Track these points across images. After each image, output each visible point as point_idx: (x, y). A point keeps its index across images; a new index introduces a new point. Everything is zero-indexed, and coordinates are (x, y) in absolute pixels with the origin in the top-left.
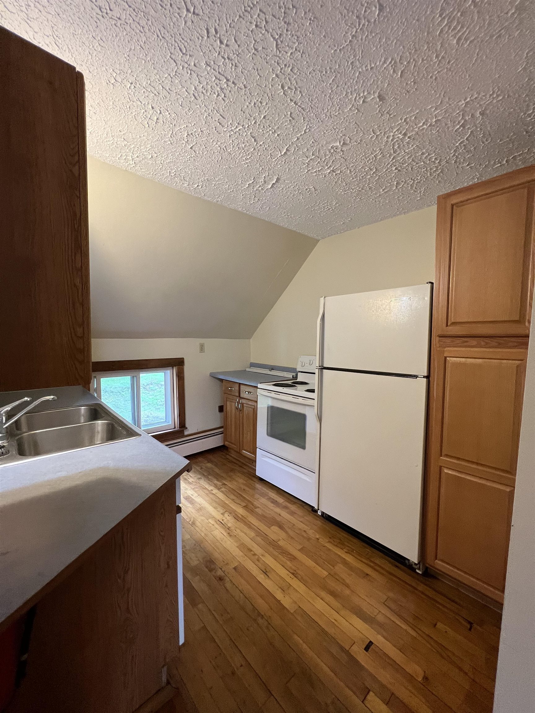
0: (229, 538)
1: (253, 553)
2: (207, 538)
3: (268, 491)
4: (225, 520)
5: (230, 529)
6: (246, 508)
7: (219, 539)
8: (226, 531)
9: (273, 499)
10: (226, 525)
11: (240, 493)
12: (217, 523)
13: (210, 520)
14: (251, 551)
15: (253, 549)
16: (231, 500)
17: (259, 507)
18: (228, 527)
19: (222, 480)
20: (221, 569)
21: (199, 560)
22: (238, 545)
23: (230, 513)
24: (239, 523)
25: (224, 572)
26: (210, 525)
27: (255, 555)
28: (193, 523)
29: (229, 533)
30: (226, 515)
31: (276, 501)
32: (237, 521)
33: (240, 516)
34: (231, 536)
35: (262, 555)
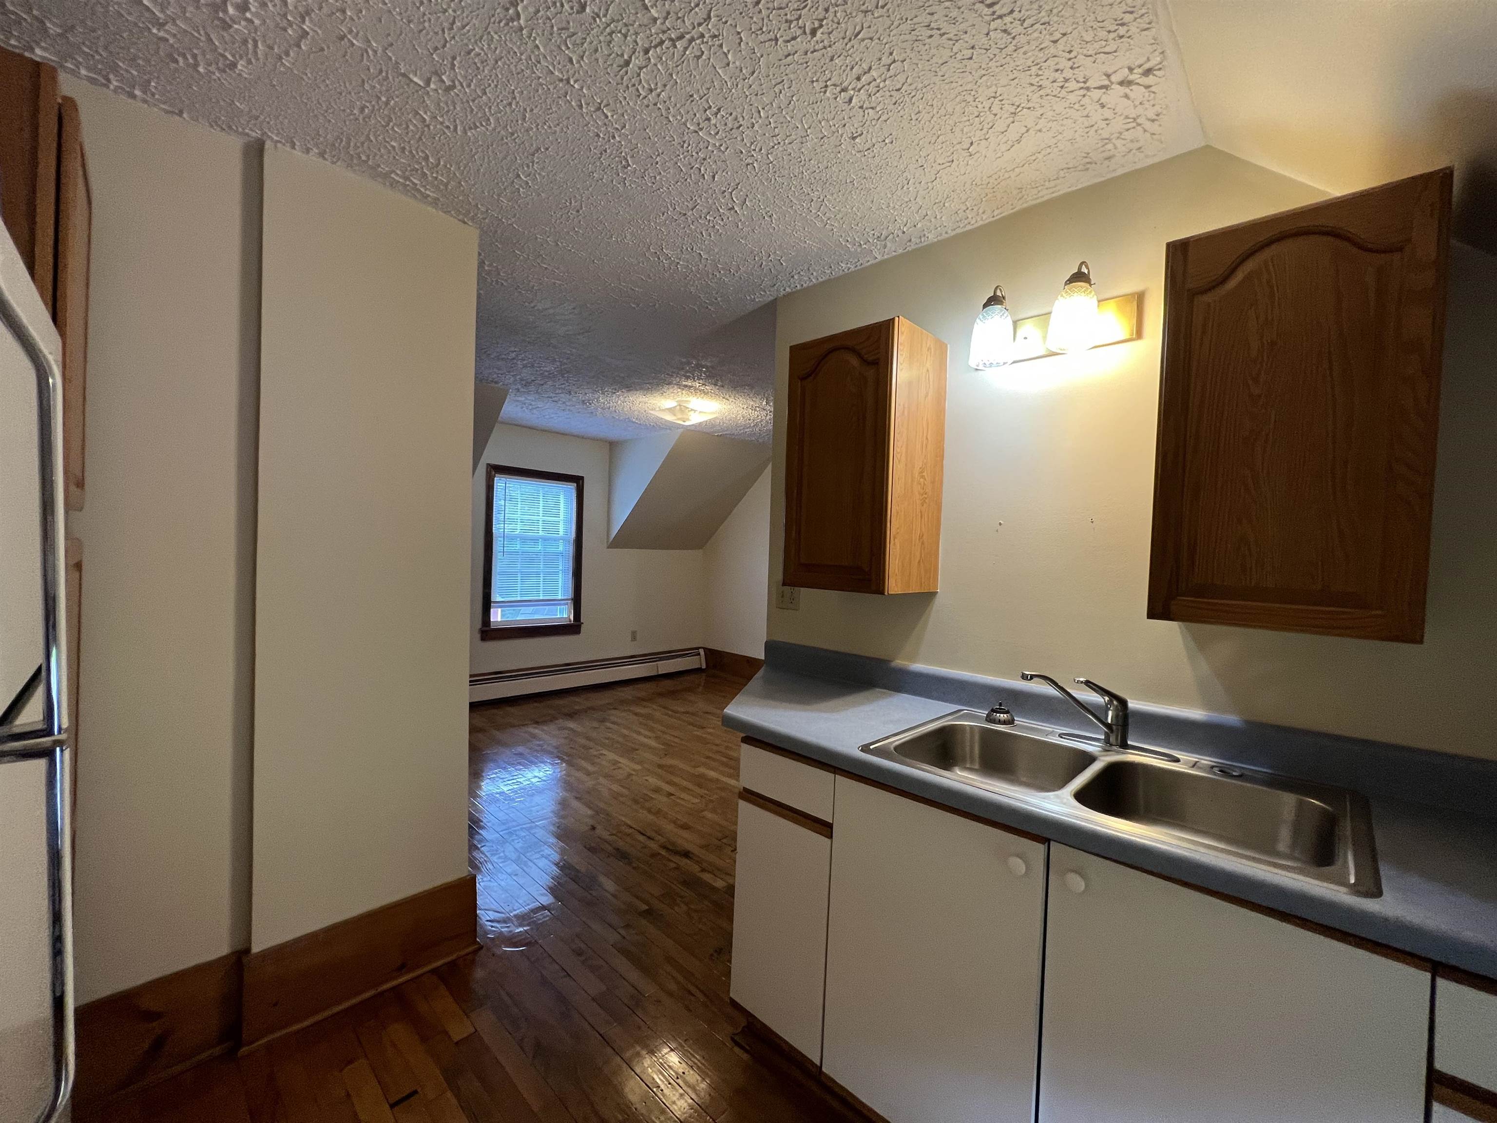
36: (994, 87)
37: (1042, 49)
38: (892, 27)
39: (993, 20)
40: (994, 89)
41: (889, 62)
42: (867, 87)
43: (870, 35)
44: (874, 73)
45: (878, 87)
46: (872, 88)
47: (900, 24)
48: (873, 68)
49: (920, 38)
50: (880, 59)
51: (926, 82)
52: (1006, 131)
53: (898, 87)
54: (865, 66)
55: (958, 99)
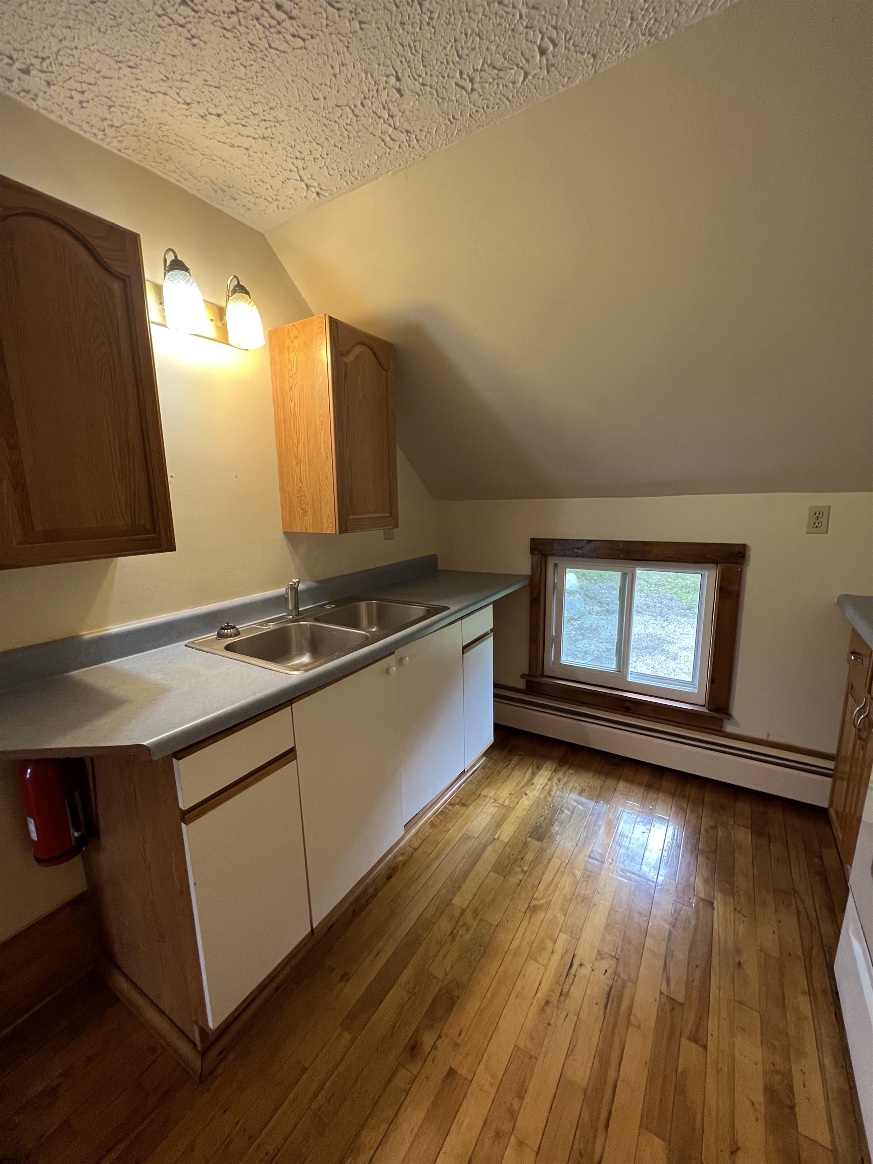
0: (534, 1010)
1: (516, 1107)
2: (509, 957)
3: (810, 1047)
4: (585, 971)
5: (563, 998)
6: (668, 1007)
7: (518, 987)
8: (552, 991)
9: (791, 1088)
10: (570, 980)
11: (715, 961)
12: (562, 957)
13: (563, 937)
14: (521, 1097)
15: (527, 1100)
16: (663, 950)
17: (705, 1047)
18: (565, 990)
19: (721, 891)
20: (440, 1037)
21: (446, 974)
22: (522, 1046)
23: (616, 973)
24: (598, 1011)
25: (434, 1047)
26: (550, 946)
27: (513, 1115)
28: (533, 910)
29: (547, 1002)
30: (606, 964)
31: (792, 1108)
32: (603, 1004)
33: (625, 1003)
34: (543, 1010)
35: (521, 1144)
36: (288, 118)
37: (327, 139)
38: (340, 36)
39: (350, 107)
40: (286, 118)
41: (302, 35)
42: (266, 14)
43: (330, 17)
44: (287, 23)
45: (270, 27)
46: (267, 20)
47: (342, 41)
48: (294, 22)
49: (330, 59)
50: (304, 27)
51: (282, 68)
52: (242, 136)
53: (273, 45)
54: (295, 13)
55: (268, 96)
